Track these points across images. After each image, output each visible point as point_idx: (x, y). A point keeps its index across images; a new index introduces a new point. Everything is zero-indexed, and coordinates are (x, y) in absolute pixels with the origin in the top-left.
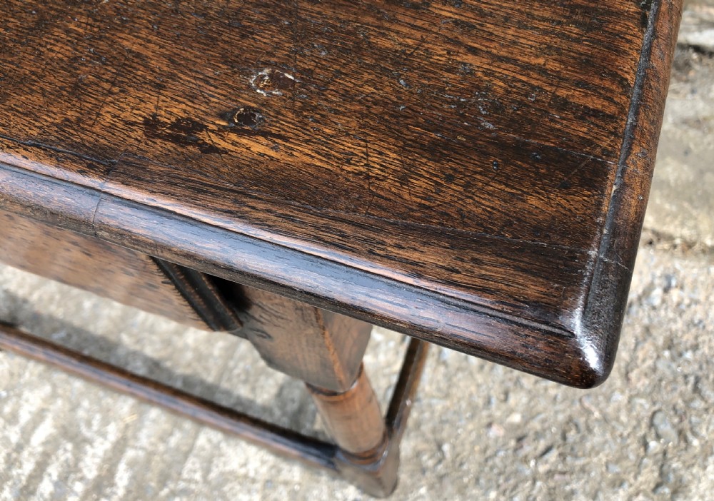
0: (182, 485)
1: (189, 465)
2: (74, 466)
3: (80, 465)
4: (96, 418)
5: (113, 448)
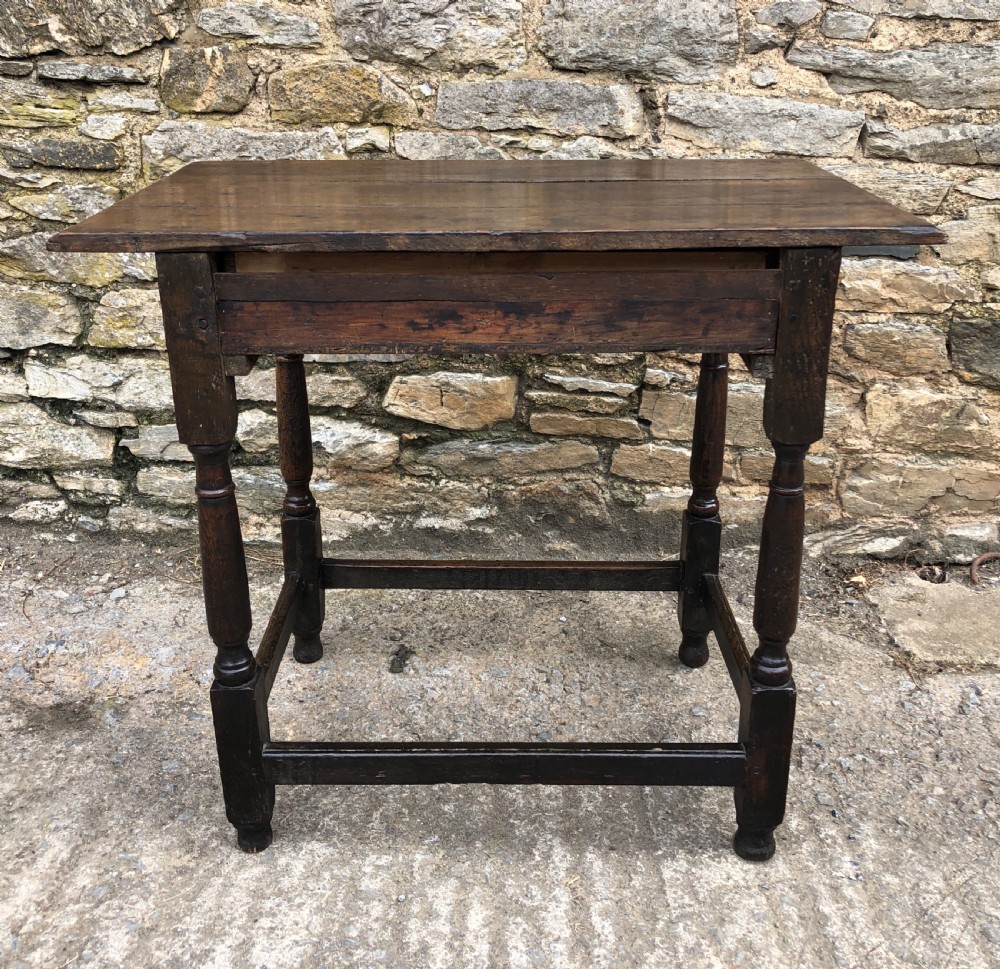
0: (675, 913)
1: (670, 895)
2: (540, 933)
3: (547, 930)
4: (535, 890)
5: (573, 909)
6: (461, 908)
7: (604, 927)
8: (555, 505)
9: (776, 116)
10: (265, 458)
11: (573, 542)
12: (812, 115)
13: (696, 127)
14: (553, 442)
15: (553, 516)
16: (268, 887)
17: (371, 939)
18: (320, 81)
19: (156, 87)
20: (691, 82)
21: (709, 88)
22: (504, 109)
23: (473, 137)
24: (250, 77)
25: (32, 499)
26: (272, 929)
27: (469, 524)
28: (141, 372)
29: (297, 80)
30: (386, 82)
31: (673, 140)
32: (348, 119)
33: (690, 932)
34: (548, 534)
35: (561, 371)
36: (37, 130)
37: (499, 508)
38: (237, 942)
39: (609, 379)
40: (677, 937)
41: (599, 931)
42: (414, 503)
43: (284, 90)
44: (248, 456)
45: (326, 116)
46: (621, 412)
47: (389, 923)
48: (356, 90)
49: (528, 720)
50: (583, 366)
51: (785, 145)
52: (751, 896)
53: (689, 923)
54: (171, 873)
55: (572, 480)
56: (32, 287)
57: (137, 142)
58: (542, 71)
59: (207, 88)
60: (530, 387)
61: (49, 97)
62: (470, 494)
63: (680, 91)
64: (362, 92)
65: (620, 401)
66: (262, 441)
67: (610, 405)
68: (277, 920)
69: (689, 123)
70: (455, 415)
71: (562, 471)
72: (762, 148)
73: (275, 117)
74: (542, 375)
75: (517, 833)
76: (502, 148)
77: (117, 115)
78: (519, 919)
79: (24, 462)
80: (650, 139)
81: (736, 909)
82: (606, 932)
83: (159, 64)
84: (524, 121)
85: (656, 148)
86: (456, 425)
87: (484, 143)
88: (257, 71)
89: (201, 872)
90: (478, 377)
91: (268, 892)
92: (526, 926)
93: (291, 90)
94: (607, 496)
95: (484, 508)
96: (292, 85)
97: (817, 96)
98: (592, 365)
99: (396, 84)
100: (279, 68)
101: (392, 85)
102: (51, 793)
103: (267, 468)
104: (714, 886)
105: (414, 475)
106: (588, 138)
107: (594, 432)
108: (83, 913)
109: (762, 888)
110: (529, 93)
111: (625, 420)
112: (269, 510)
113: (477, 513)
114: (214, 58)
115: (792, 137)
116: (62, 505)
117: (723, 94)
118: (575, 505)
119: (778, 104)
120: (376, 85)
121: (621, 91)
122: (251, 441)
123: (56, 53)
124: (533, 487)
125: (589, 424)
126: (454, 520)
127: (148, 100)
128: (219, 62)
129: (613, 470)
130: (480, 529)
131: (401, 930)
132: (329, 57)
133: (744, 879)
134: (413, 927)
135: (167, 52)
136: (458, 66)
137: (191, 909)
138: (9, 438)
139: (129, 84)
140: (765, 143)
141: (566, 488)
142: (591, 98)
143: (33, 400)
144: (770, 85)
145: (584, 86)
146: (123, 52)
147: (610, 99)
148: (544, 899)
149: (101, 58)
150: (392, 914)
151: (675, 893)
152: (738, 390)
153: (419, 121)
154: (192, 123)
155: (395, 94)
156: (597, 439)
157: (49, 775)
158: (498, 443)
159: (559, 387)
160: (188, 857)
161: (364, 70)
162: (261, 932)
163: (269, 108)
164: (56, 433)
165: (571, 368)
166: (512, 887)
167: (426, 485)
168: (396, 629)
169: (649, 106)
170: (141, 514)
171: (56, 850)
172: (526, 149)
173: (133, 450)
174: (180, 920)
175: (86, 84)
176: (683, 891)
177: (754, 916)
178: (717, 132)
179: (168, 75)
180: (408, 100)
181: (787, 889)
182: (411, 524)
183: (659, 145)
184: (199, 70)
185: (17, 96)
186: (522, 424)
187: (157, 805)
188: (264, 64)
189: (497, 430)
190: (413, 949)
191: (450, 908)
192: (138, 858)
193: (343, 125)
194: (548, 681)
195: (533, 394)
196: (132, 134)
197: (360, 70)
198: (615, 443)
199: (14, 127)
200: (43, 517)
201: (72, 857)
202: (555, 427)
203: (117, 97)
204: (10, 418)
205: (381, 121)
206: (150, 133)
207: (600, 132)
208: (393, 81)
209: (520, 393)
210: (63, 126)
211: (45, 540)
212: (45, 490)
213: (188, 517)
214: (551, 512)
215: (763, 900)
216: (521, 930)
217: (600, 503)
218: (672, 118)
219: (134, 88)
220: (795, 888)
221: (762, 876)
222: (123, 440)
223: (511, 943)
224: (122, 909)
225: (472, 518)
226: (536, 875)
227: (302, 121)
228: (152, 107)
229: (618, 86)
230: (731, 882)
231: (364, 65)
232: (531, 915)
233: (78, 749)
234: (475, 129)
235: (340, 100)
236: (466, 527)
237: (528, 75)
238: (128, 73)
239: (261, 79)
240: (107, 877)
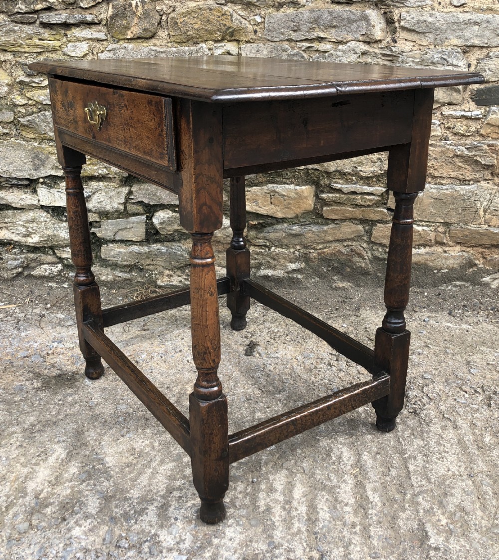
2: (336, 500)
3: (340, 499)
4: (332, 476)
5: (355, 487)
6: (290, 487)
7: (375, 498)
8: (339, 261)
9: (466, 24)
10: (172, 238)
11: (349, 282)
12: (488, 22)
13: (418, 33)
14: (336, 224)
15: (338, 267)
16: (178, 474)
17: (237, 504)
18: (197, 17)
19: (105, 25)
20: (415, 6)
21: (426, 9)
22: (304, 28)
23: (286, 45)
24: (158, 17)
25: (43, 264)
26: (180, 497)
27: (288, 273)
28: (101, 190)
29: (184, 17)
30: (235, 15)
31: (404, 41)
32: (213, 39)
33: (427, 501)
34: (335, 278)
35: (341, 182)
36: (40, 53)
37: (306, 263)
38: (160, 504)
39: (370, 185)
40: (418, 503)
41: (372, 500)
42: (256, 261)
43: (177, 23)
44: (162, 236)
45: (201, 37)
46: (377, 204)
47: (247, 494)
48: (218, 21)
49: (326, 381)
50: (354, 178)
51: (472, 41)
52: (463, 480)
53: (426, 496)
54: (122, 466)
55: (348, 246)
56: (40, 143)
57: (96, 57)
58: (326, 4)
59: (134, 24)
60: (322, 192)
61: (46, 34)
62: (288, 256)
63: (408, 12)
64: (222, 22)
65: (376, 198)
66: (170, 228)
67: (370, 200)
68: (183, 493)
69: (414, 31)
70: (279, 210)
71: (342, 241)
72: (458, 44)
73: (172, 39)
74: (329, 184)
75: (321, 444)
76: (303, 50)
77: (84, 43)
78: (324, 493)
79: (39, 243)
80: (391, 42)
81: (454, 488)
82: (376, 501)
83: (106, 12)
84: (315, 34)
85: (394, 47)
86: (280, 215)
87: (293, 48)
88: (161, 13)
89: (140, 466)
90: (292, 187)
91: (178, 476)
92: (328, 497)
93: (181, 23)
94: (369, 255)
95: (297, 264)
96: (182, 20)
97: (491, 10)
98: (359, 177)
99: (241, 16)
100: (174, 11)
101: (239, 17)
102: (56, 422)
103: (173, 243)
104: (440, 474)
105: (256, 246)
106: (354, 43)
107: (361, 217)
108: (74, 487)
109: (469, 476)
110: (318, 17)
111: (379, 209)
112: (175, 267)
113: (293, 266)
114: (137, 6)
115: (477, 36)
116: (60, 266)
117: (434, 12)
118: (350, 261)
119: (467, 16)
120: (229, 17)
121: (373, 14)
122: (164, 228)
123: (49, 9)
124: (325, 250)
125: (358, 213)
126: (279, 271)
127: (101, 33)
128: (140, 9)
129: (373, 239)
130: (295, 276)
131: (255, 499)
132: (203, 2)
133: (458, 471)
134: (262, 497)
135: (111, 5)
136: (276, 4)
137: (134, 486)
138: (30, 229)
139: (90, 24)
140: (460, 40)
141: (344, 251)
142: (356, 18)
143: (42, 207)
144: (462, 5)
145: (351, 11)
146: (86, 6)
147: (366, 19)
148: (338, 482)
149: (74, 10)
150: (249, 489)
151: (417, 478)
152: (447, 189)
153: (254, 37)
154: (126, 45)
155: (241, 23)
156: (363, 221)
157: (54, 413)
158: (304, 225)
159: (339, 191)
160: (132, 457)
161: (222, 9)
162: (174, 499)
163: (169, 34)
164: (55, 226)
165: (346, 179)
166: (319, 475)
167: (263, 251)
168: (248, 332)
169: (389, 22)
170: (104, 271)
171: (59, 453)
172: (317, 51)
173: (98, 235)
174: (128, 492)
175: (66, 26)
176: (421, 477)
177: (465, 492)
178: (431, 35)
179: (112, 18)
180: (248, 25)
181: (484, 477)
182: (255, 273)
183: (396, 45)
184: (129, 14)
185: (29, 35)
186: (318, 214)
187: (114, 429)
188: (165, 9)
189: (304, 218)
190: (262, 509)
191: (283, 486)
192: (104, 458)
193: (211, 42)
194: (337, 360)
195: (324, 196)
196: (92, 53)
197: (220, 9)
198: (373, 223)
199: (28, 53)
200: (50, 274)
201: (67, 457)
202: (337, 215)
203: (84, 32)
204: (30, 218)
205: (233, 38)
206: (102, 52)
207: (361, 38)
208: (239, 15)
209: (317, 196)
210: (54, 50)
211: (51, 287)
212: (50, 258)
213: (130, 272)
214: (336, 265)
215: (471, 483)
216: (325, 499)
217: (365, 259)
218: (403, 28)
219: (93, 26)
220: (490, 477)
221: (469, 469)
222: (93, 229)
223: (319, 506)
224: (95, 485)
225: (290, 269)
226: (333, 468)
227: (188, 41)
228: (104, 37)
229: (370, 11)
230: (450, 472)
231: (222, 6)
232: (331, 490)
233: (70, 399)
234: (287, 40)
235: (209, 27)
236: (286, 275)
237: (317, 7)
238: (89, 18)
239: (164, 17)
240: (87, 468)
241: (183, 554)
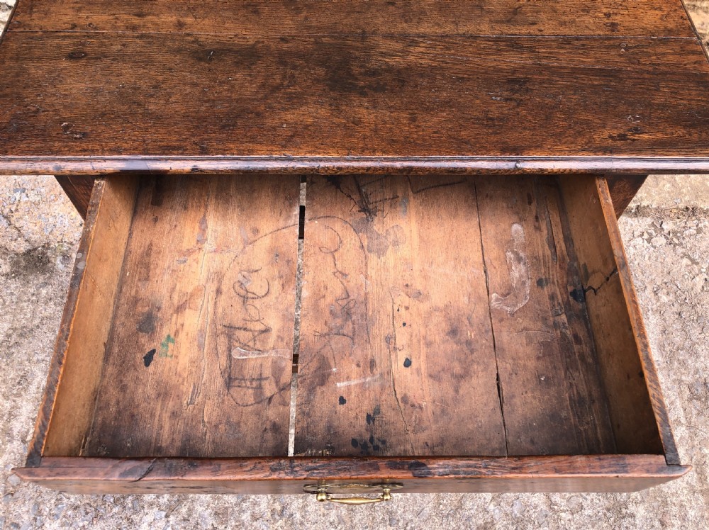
157: (29, 315)
171: (39, 379)
233: (44, 292)
241: (162, 510)
